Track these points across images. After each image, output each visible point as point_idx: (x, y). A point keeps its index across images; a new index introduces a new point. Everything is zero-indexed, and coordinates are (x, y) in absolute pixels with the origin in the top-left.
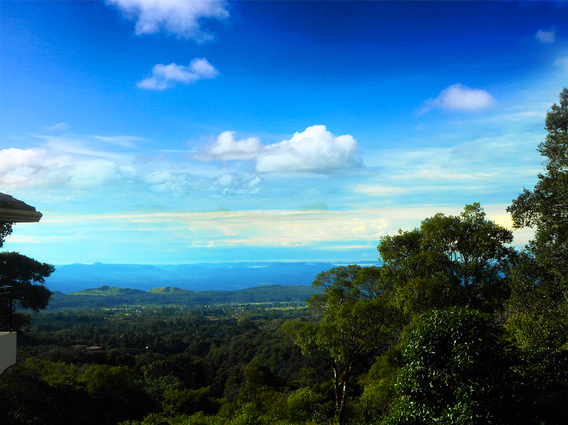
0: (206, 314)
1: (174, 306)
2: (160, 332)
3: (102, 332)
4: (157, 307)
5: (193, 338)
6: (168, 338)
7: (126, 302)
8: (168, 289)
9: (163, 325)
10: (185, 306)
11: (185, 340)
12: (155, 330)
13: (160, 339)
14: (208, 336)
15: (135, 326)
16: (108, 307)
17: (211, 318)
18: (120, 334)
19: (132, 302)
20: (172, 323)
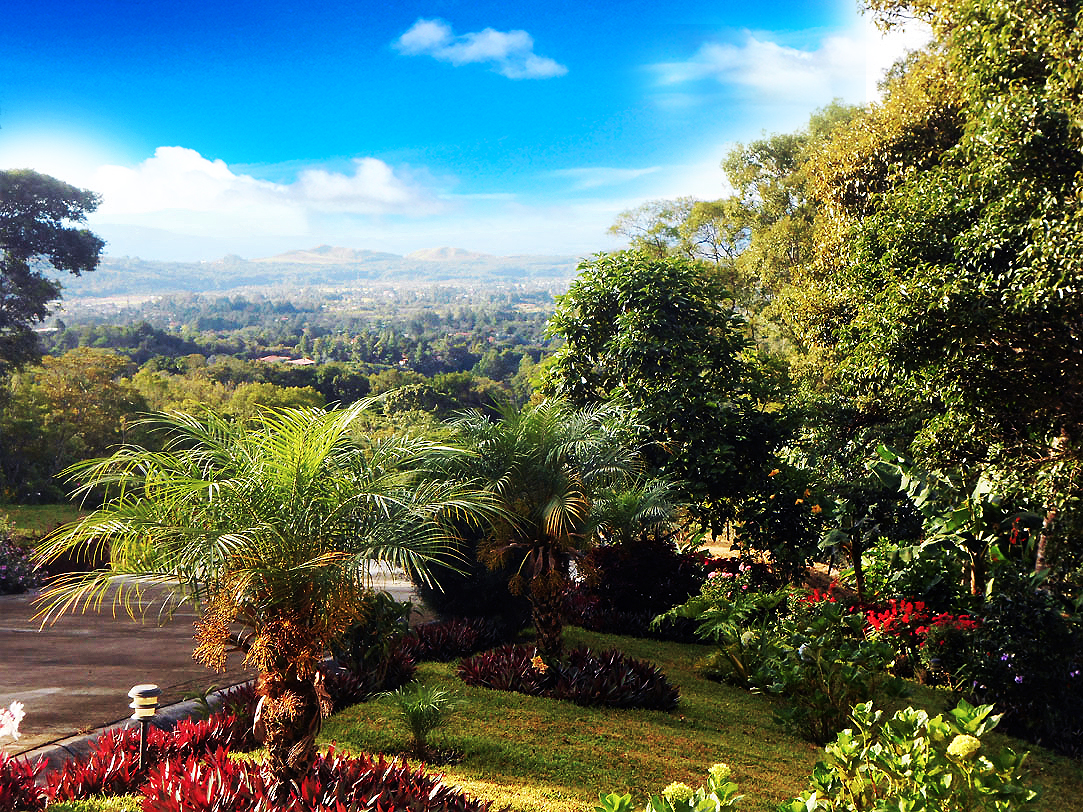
0: (516, 300)
1: (456, 285)
2: (427, 334)
3: (317, 332)
4: (423, 286)
5: (489, 345)
6: (440, 347)
7: (364, 275)
8: (443, 252)
9: (434, 320)
10: (476, 284)
11: (474, 350)
12: (419, 329)
13: (425, 347)
14: (518, 341)
15: (379, 322)
16: (331, 285)
17: (526, 308)
18: (352, 337)
19: (376, 276)
20: (450, 317)
